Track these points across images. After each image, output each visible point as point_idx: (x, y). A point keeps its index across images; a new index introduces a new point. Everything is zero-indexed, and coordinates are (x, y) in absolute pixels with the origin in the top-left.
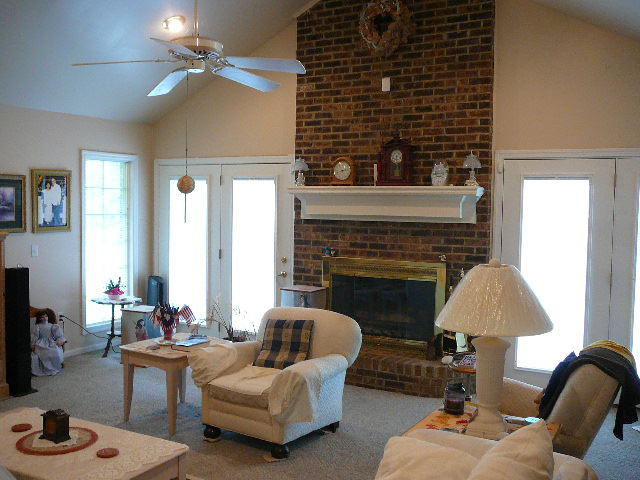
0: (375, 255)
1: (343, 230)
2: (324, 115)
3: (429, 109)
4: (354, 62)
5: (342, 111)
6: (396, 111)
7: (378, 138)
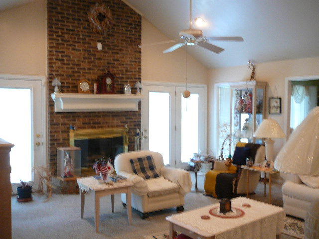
0: (95, 127)
1: (79, 117)
2: (67, 56)
3: (118, 60)
4: (82, 32)
5: (76, 55)
6: (104, 60)
7: (96, 71)
